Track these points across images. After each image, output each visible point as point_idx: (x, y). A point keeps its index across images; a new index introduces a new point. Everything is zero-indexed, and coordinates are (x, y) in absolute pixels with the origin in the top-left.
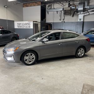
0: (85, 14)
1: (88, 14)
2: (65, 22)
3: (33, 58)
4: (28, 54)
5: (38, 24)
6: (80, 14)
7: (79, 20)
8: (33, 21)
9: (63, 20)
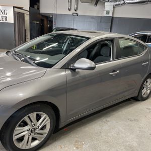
0: (117, 3)
1: (122, 2)
2: (79, 14)
3: (43, 128)
4: (26, 118)
5: (23, 14)
6: (108, 1)
7: (105, 12)
8: (14, 7)
9: (76, 10)
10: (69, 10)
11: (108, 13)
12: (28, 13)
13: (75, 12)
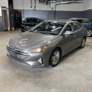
0: (57, 3)
1: (60, 3)
5: (6, 10)
6: (52, 2)
7: (51, 8)
8: (2, 7)
9: (35, 8)
10: (31, 7)
11: (52, 8)
12: (8, 10)
13: (34, 8)
